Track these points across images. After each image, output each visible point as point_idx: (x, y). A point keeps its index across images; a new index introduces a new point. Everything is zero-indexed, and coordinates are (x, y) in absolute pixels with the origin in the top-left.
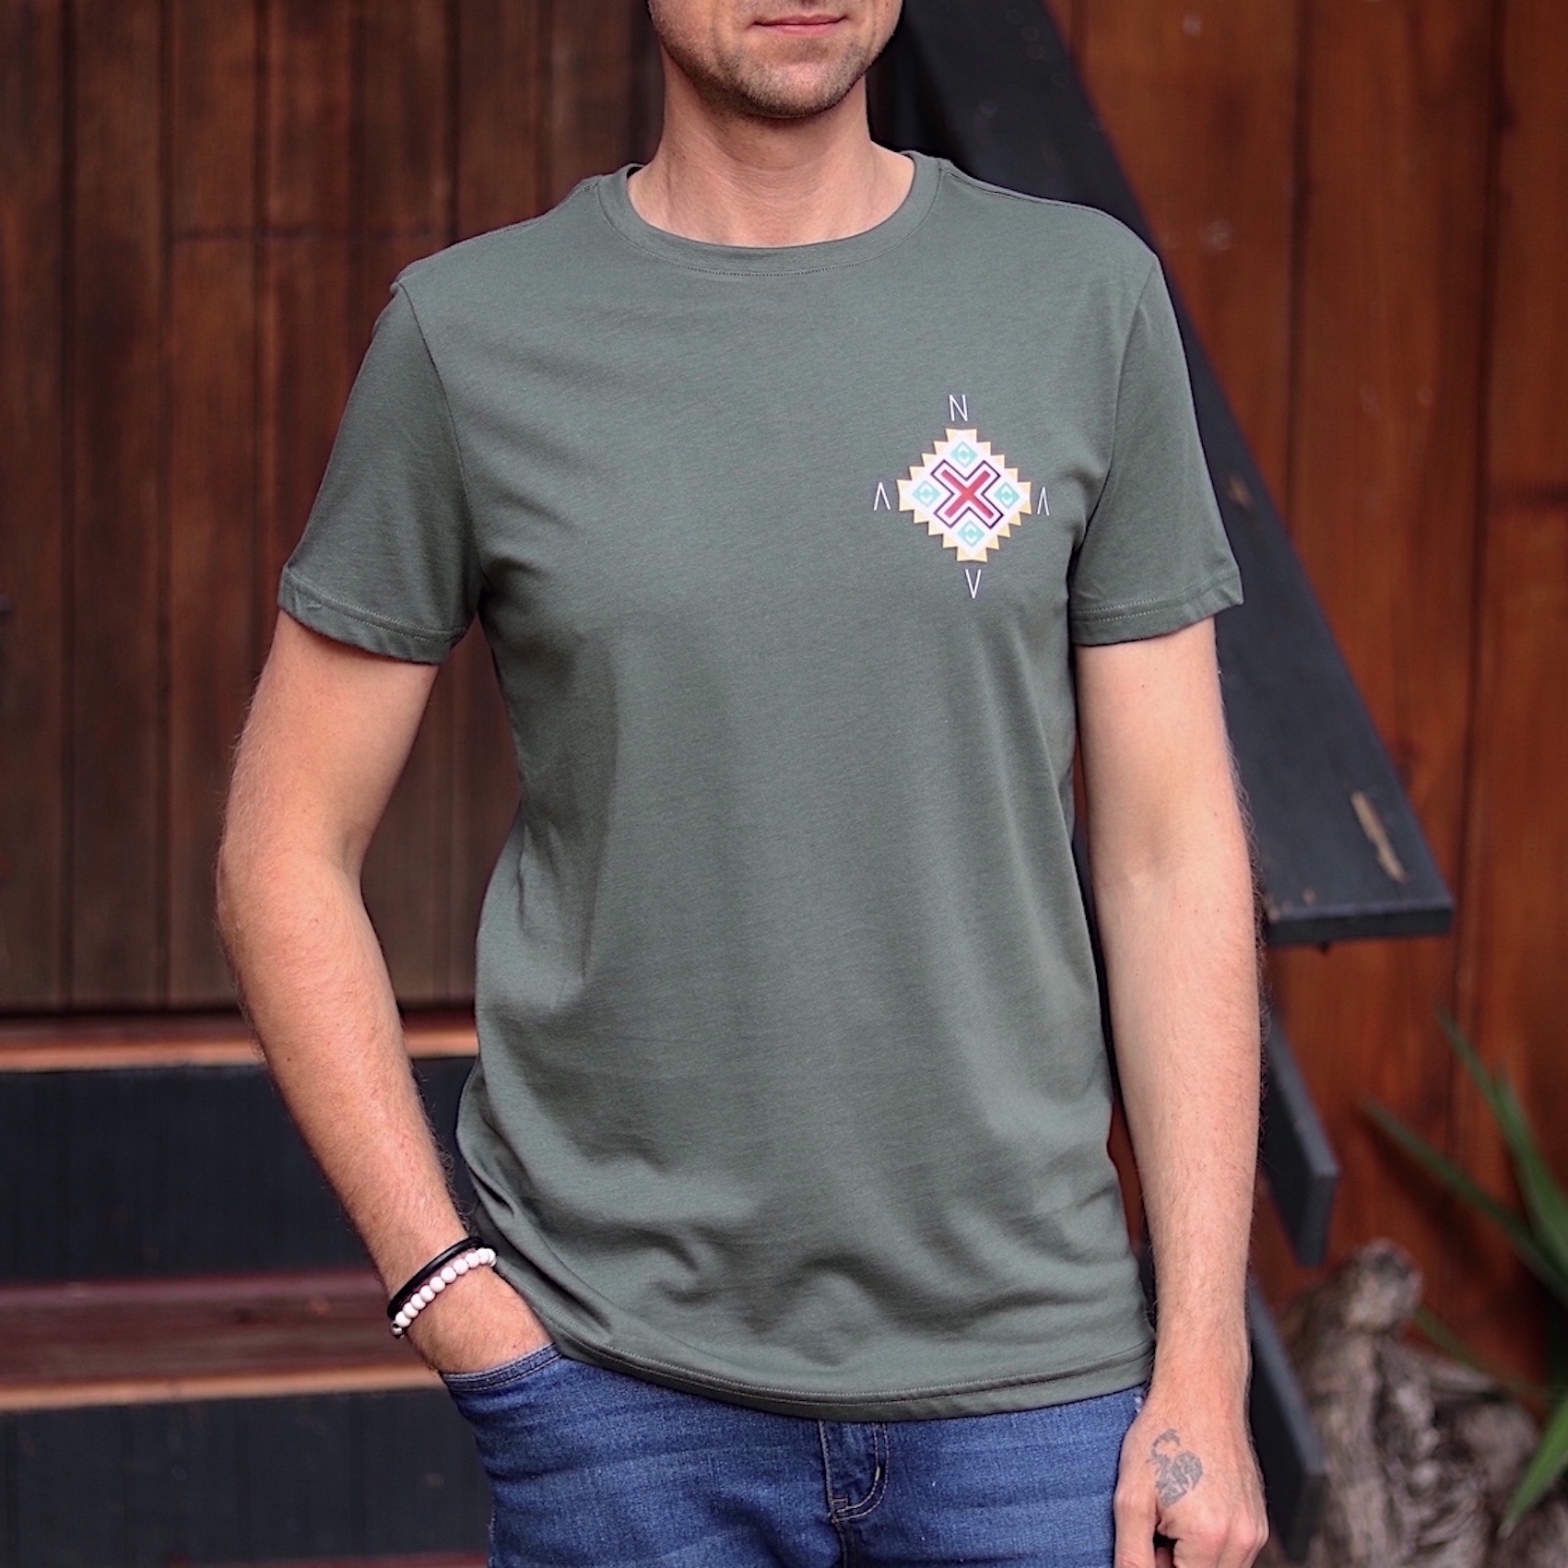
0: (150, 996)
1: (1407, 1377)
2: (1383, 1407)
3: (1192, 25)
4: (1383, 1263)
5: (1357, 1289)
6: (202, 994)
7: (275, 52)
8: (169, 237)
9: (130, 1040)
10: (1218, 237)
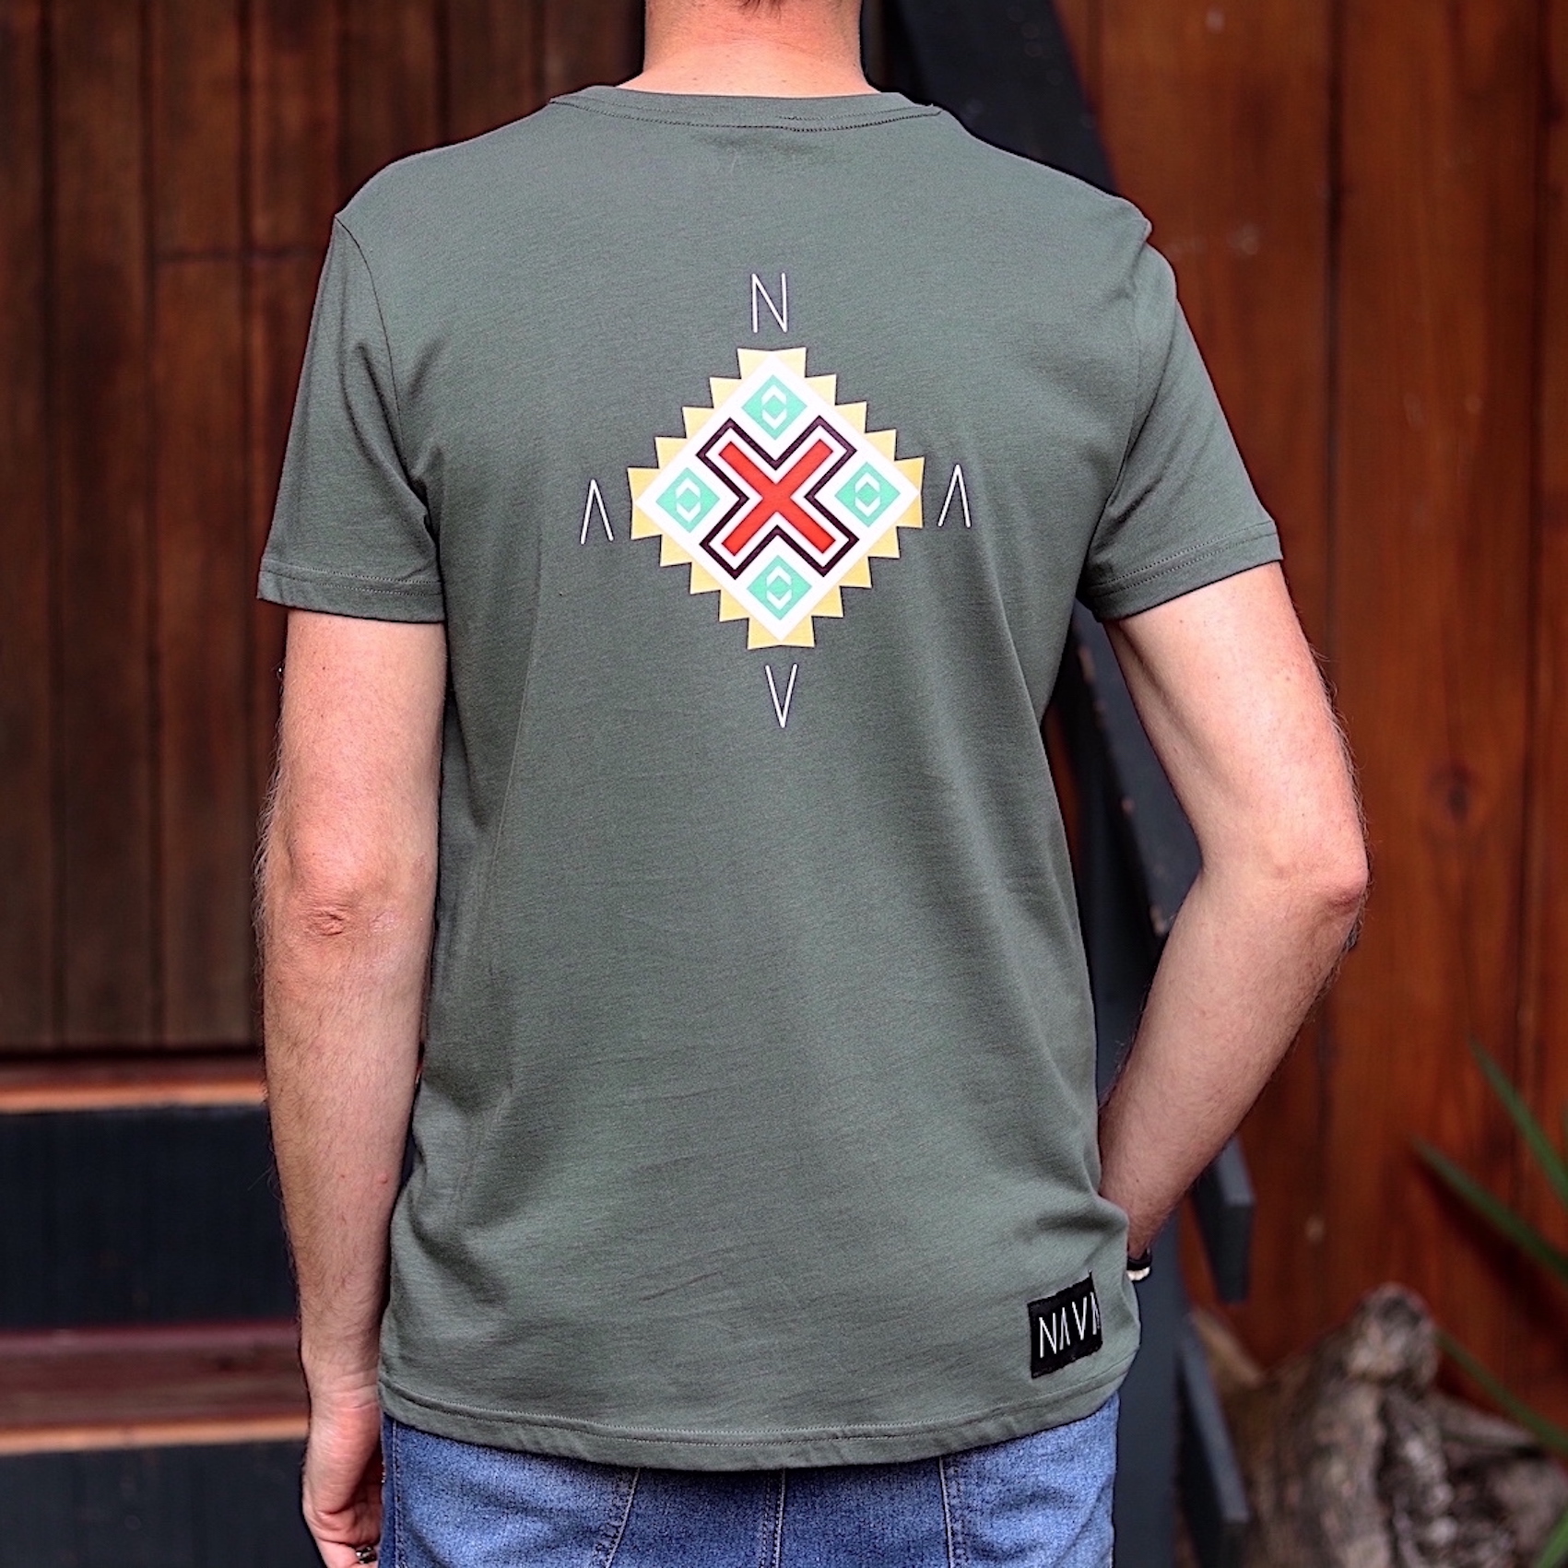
0: (145, 1037)
1: (1417, 1429)
2: (1389, 1460)
3: (1215, 20)
4: (1391, 1310)
5: (1361, 1335)
6: (198, 1036)
7: (259, 69)
8: (153, 258)
9: (120, 1081)
10: (1247, 241)
